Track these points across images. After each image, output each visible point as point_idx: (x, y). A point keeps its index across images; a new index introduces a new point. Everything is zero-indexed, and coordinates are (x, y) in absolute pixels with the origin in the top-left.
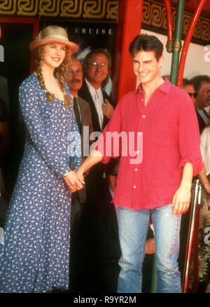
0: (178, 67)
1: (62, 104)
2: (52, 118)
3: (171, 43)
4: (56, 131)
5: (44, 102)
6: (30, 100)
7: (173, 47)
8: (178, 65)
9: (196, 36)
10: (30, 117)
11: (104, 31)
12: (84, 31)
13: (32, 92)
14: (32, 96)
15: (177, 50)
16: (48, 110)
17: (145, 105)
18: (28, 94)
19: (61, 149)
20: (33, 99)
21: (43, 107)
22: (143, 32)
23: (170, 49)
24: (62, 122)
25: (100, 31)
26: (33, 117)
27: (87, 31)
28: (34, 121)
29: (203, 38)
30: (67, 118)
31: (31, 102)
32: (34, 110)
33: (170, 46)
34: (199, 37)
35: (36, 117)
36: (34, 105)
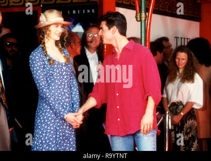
1: (62, 65)
2: (55, 76)
3: (139, 14)
5: (48, 65)
6: (36, 65)
7: (141, 17)
9: (155, 9)
10: (37, 78)
11: (89, 11)
12: (74, 12)
13: (38, 59)
14: (38, 62)
15: (143, 19)
16: (51, 70)
19: (64, 97)
20: (39, 64)
21: (48, 68)
23: (139, 19)
24: (63, 78)
25: (86, 11)
26: (39, 77)
27: (77, 12)
28: (40, 80)
29: (160, 9)
31: (38, 66)
32: (39, 72)
33: (138, 17)
34: (157, 9)
35: (41, 77)
36: (40, 68)
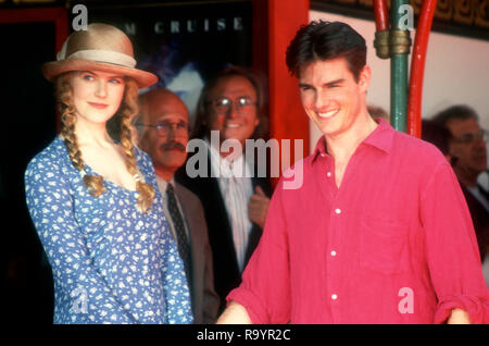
0: (408, 92)
1: (131, 198)
2: (109, 233)
3: (386, 34)
4: (124, 264)
5: (85, 198)
6: (49, 200)
7: (392, 45)
8: (408, 86)
9: (441, 15)
10: (54, 239)
11: (221, 24)
12: (175, 27)
13: (52, 179)
14: (53, 188)
15: (400, 50)
16: (97, 216)
17: (339, 185)
18: (45, 184)
19: (139, 305)
20: (57, 196)
21: (85, 210)
22: (315, 16)
23: (385, 50)
24: (137, 240)
25: (213, 25)
26: (61, 236)
27: (183, 27)
28: (64, 245)
29: (458, 17)
30: (149, 231)
31: (54, 203)
32: (60, 220)
33: (384, 42)
34: (448, 16)
35: (68, 236)
36: (61, 208)
